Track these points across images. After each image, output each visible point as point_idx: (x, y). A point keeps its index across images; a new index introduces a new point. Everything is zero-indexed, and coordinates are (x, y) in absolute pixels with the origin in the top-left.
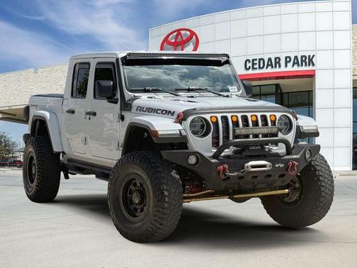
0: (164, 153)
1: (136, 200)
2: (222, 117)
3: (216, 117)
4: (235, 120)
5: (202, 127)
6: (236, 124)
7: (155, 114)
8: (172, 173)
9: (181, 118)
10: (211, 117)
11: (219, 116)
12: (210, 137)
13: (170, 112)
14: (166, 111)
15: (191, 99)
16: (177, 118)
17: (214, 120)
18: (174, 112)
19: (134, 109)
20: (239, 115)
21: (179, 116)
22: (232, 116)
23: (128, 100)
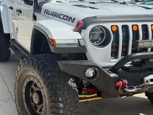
0: (61, 64)
1: (36, 101)
2: (123, 26)
3: (117, 26)
4: (135, 29)
5: (102, 35)
6: (136, 33)
7: (58, 18)
8: (69, 82)
9: (80, 27)
10: (112, 26)
11: (120, 25)
12: (109, 47)
13: (71, 18)
14: (67, 17)
15: (92, 5)
16: (77, 26)
17: (115, 29)
18: (74, 19)
19: (43, 11)
20: (140, 24)
21: (78, 24)
22: (133, 26)
23: (40, 3)
